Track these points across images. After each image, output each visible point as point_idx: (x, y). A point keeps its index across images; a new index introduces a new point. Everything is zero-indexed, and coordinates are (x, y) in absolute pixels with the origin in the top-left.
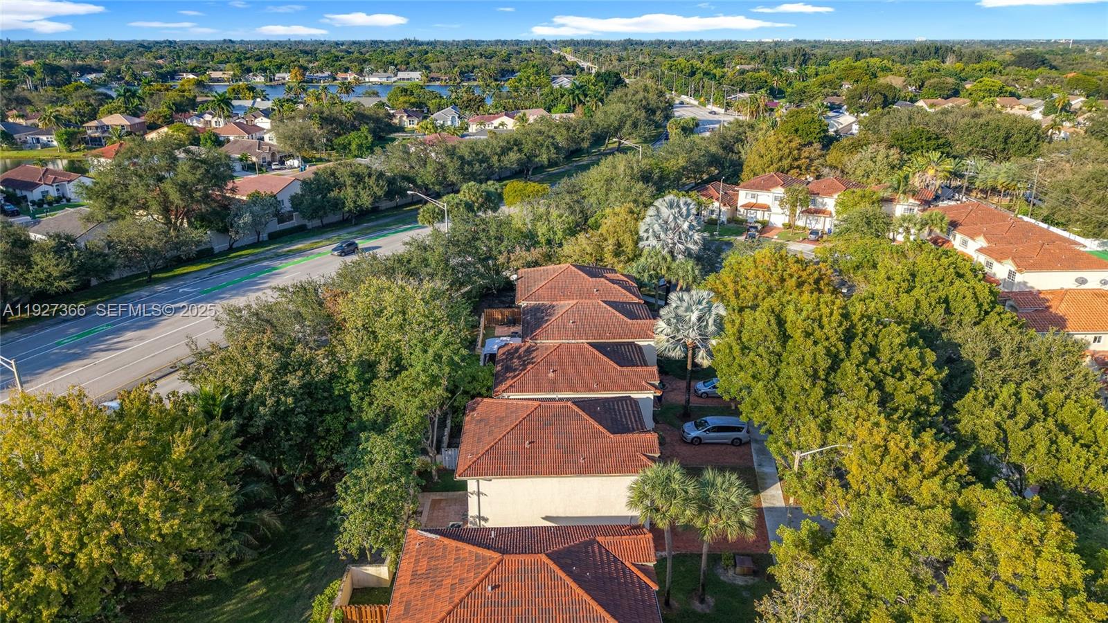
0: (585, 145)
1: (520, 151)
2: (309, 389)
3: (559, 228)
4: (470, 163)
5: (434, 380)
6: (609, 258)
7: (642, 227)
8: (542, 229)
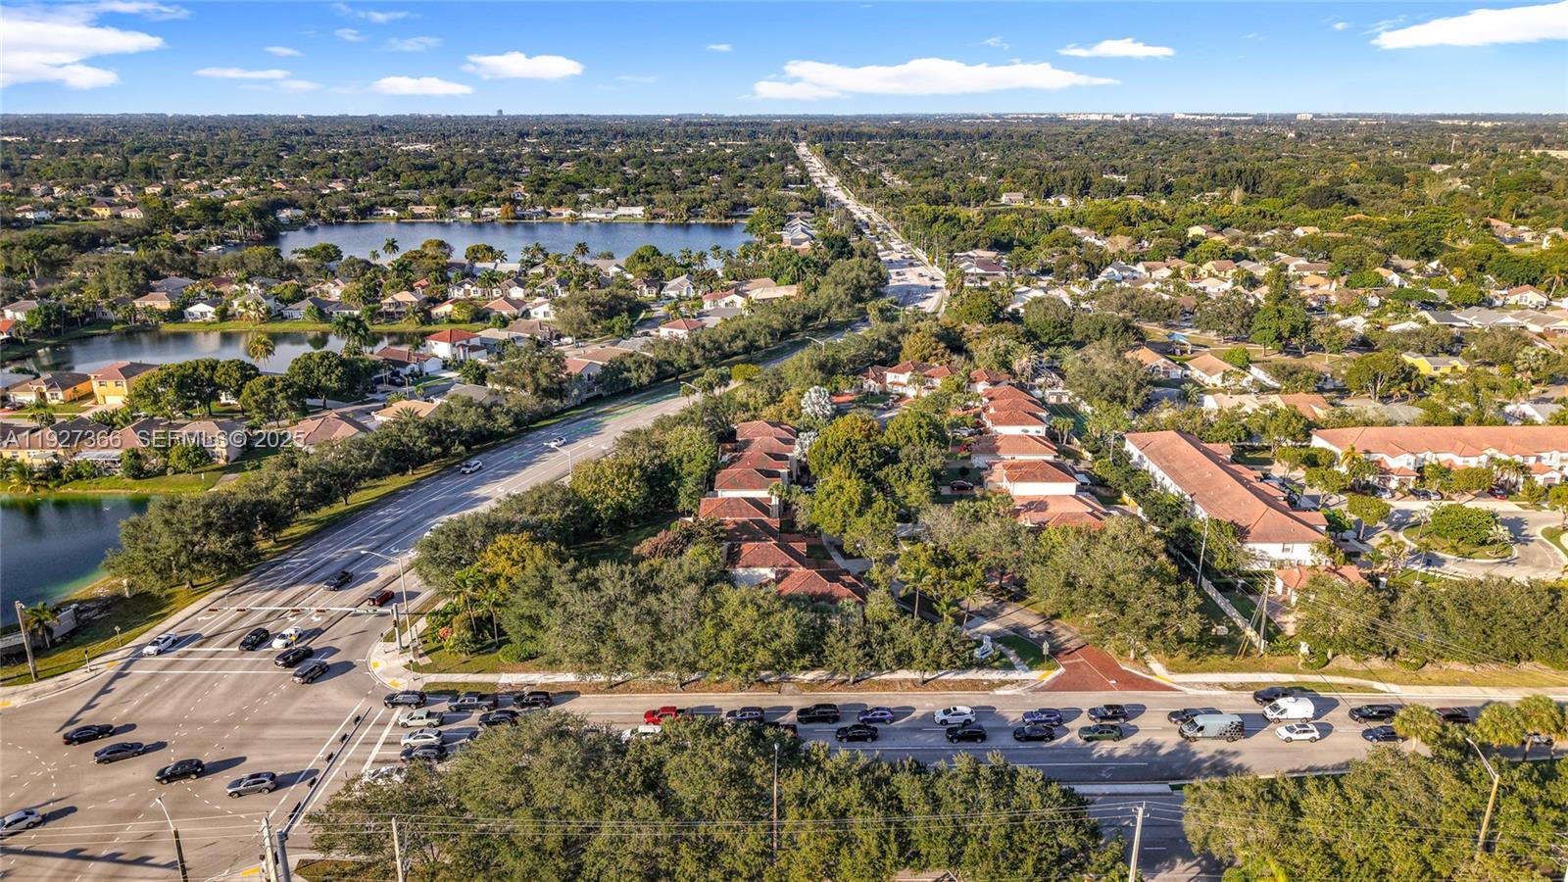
0: (797, 327)
1: (744, 339)
2: (661, 465)
3: (761, 401)
4: (710, 351)
5: (705, 462)
6: (785, 418)
7: (802, 402)
8: (752, 402)
